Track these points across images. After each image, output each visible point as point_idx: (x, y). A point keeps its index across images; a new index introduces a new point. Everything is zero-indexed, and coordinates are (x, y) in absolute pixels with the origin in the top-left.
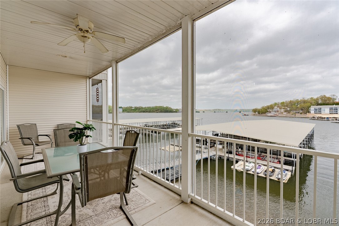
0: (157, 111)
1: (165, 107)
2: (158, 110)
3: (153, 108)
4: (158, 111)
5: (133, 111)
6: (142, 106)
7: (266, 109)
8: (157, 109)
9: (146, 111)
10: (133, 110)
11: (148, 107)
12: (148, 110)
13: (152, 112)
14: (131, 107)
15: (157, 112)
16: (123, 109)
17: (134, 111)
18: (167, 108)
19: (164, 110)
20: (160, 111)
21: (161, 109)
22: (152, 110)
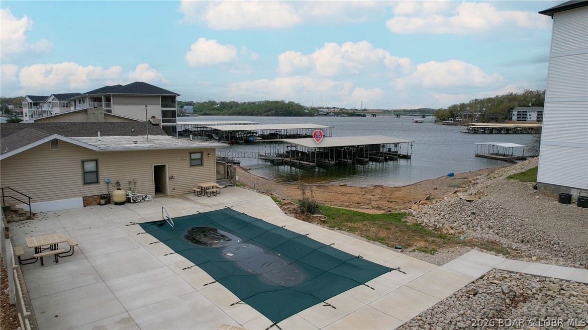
0: (267, 111)
2: (270, 110)
4: (269, 113)
5: (216, 112)
7: (451, 112)
8: (268, 108)
9: (245, 112)
10: (217, 109)
11: (249, 104)
13: (257, 115)
14: (214, 103)
15: (268, 115)
16: (195, 106)
17: (218, 112)
18: (291, 104)
19: (283, 111)
20: (273, 112)
21: (276, 108)
22: (257, 110)
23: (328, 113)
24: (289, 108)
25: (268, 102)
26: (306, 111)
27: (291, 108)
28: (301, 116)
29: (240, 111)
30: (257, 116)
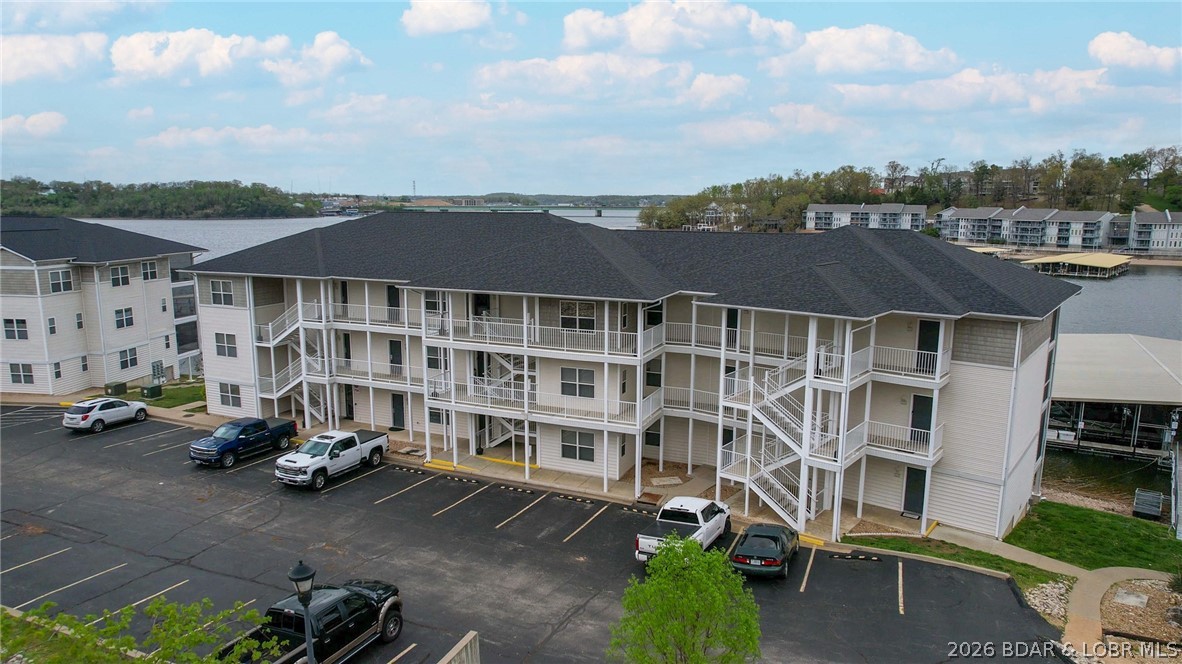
0: (203, 208)
1: (249, 185)
2: (211, 204)
3: (176, 191)
4: (209, 211)
6: (104, 181)
7: (683, 213)
8: (204, 199)
9: (141, 208)
10: (52, 202)
12: (151, 206)
14: (35, 186)
15: (207, 217)
18: (259, 191)
19: (244, 205)
20: (219, 208)
21: (225, 200)
22: (175, 204)
23: (344, 209)
24: (257, 198)
25: (198, 185)
26: (298, 205)
27: (261, 199)
28: (287, 217)
29: (127, 206)
30: (176, 218)
